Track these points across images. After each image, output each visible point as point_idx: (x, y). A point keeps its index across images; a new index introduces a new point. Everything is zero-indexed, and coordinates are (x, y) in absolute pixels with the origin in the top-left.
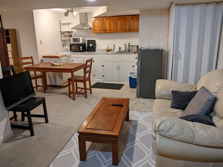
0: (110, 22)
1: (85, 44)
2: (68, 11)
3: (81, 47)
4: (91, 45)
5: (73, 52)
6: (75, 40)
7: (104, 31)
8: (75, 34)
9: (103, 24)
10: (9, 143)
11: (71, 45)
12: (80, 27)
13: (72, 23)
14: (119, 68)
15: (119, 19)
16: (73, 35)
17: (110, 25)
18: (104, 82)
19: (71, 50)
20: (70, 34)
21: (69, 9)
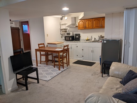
0: (89, 22)
1: (73, 36)
2: (63, 17)
3: (71, 38)
4: (77, 37)
5: (67, 41)
6: (68, 34)
7: (85, 28)
8: (68, 30)
9: (85, 24)
10: (14, 93)
11: (65, 37)
12: (71, 26)
13: (67, 24)
14: (93, 51)
15: (95, 20)
16: (67, 31)
17: (89, 24)
18: (84, 60)
19: (65, 40)
20: (65, 30)
21: (63, 16)
